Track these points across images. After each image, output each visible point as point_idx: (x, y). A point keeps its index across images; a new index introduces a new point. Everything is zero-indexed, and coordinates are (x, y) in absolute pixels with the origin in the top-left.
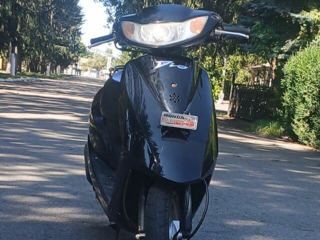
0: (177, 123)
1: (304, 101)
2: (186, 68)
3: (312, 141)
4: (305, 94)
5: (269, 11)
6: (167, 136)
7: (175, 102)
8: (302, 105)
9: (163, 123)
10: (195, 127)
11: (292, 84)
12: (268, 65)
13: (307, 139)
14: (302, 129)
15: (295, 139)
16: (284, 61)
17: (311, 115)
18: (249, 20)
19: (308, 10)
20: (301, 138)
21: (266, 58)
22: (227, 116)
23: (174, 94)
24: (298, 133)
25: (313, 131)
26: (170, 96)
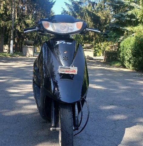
0: (67, 71)
1: (127, 55)
2: (71, 43)
3: (131, 67)
4: (127, 53)
5: (114, 28)
6: (62, 78)
7: (66, 60)
8: (127, 56)
9: (60, 72)
10: (76, 73)
11: (123, 50)
12: (115, 44)
13: (129, 67)
14: (127, 64)
15: (125, 67)
16: (120, 42)
17: (129, 59)
18: (108, 31)
19: (127, 26)
20: (127, 66)
21: (114, 42)
22: (103, 61)
23: (66, 57)
24: (126, 65)
25: (131, 64)
26: (64, 57)
